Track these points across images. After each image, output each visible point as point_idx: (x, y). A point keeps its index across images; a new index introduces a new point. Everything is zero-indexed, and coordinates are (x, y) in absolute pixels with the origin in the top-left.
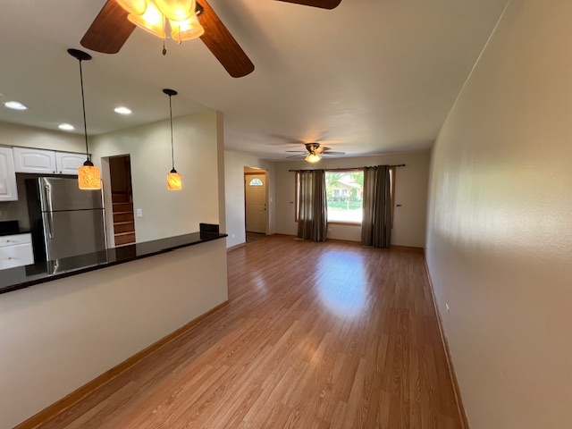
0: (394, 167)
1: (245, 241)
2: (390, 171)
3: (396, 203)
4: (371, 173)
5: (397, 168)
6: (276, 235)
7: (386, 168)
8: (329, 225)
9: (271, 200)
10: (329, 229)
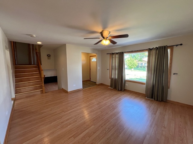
0: (172, 47)
1: (82, 88)
2: (169, 50)
3: (173, 72)
4: (154, 52)
5: (175, 48)
6: (102, 84)
7: (165, 48)
8: (126, 82)
9: (98, 68)
10: (126, 84)
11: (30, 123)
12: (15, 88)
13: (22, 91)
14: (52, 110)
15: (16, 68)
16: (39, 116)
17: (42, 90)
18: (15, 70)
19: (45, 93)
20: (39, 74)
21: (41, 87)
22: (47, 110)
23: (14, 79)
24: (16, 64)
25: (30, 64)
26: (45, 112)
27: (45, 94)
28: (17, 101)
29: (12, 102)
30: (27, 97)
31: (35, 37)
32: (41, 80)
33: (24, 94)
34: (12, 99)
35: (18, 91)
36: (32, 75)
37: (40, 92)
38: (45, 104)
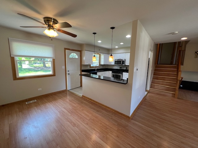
11: (150, 115)
12: (152, 83)
13: (155, 88)
14: (176, 120)
15: (156, 67)
16: (159, 115)
17: (174, 94)
18: (155, 68)
19: (178, 98)
20: (176, 75)
21: (174, 90)
22: (170, 115)
23: (153, 76)
24: (159, 63)
25: (172, 64)
26: (167, 117)
27: (176, 99)
28: (150, 94)
29: (146, 93)
30: (158, 94)
31: (177, 33)
32: (177, 82)
33: (156, 91)
34: (146, 91)
35: (153, 85)
36: (168, 75)
37: (171, 95)
38: (171, 109)
